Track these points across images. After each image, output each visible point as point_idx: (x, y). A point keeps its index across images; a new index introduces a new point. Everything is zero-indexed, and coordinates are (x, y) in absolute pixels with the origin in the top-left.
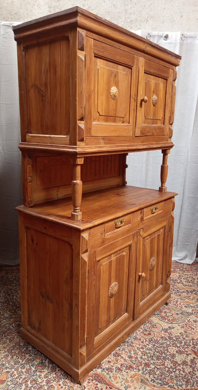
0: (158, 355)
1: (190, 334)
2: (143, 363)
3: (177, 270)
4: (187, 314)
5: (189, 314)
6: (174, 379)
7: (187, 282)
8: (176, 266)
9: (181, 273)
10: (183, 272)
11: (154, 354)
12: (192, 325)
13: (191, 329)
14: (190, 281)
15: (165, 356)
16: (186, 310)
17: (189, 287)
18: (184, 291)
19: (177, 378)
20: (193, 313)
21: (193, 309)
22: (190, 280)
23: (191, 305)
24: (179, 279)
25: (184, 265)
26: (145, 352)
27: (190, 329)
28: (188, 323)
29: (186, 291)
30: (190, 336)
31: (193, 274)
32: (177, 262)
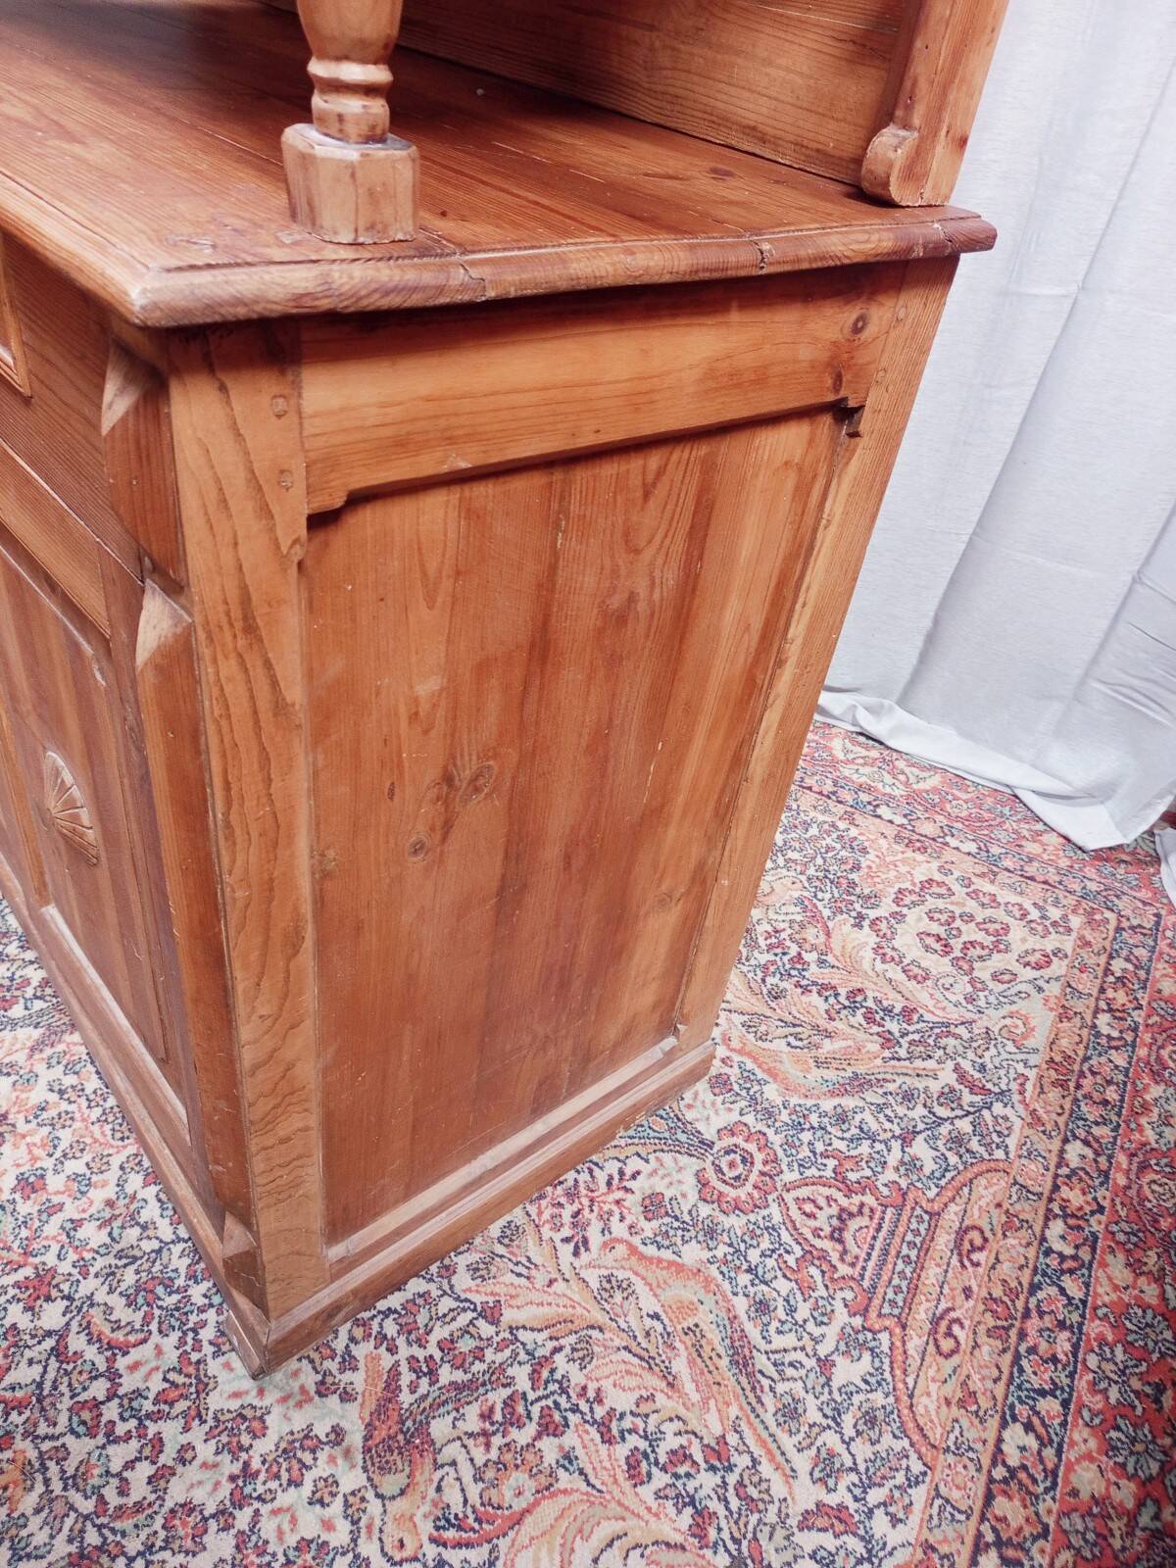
0: (176, 1270)
1: (519, 1269)
2: (36, 1260)
3: (954, 842)
4: (667, 1135)
5: (683, 1137)
6: (47, 1482)
7: (930, 941)
8: (980, 820)
9: (957, 874)
10: (982, 875)
11: (159, 1251)
12: (605, 1218)
13: (567, 1240)
14: (957, 944)
15: (201, 1301)
16: (689, 1106)
17: (900, 977)
18: (834, 988)
19: (65, 1489)
20: (711, 1145)
21: (749, 1119)
22: (965, 938)
23: (772, 1093)
24: (897, 901)
25: (1045, 838)
26: (132, 1207)
27: (567, 1232)
28: (603, 1188)
29: (843, 992)
30: (510, 1278)
31: (1035, 914)
32: (1016, 796)
